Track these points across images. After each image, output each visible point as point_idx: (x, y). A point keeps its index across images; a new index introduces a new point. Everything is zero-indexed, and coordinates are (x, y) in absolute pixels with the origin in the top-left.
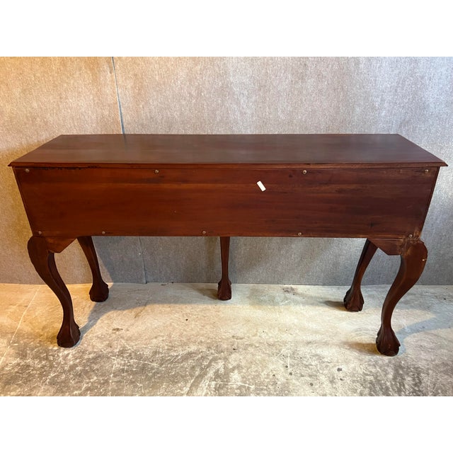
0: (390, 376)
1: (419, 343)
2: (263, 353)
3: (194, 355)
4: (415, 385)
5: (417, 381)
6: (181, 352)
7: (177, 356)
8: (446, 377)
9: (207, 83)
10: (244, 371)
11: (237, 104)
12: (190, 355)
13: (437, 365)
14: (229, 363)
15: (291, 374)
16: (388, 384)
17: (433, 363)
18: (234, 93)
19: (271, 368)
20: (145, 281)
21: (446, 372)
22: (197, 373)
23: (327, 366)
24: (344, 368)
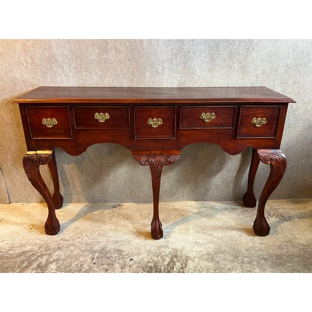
0: (166, 263)
1: (196, 240)
2: (80, 250)
3: (27, 253)
4: (181, 268)
5: (184, 265)
6: (18, 251)
7: (14, 254)
8: (206, 262)
9: (38, 54)
10: (60, 262)
11: (61, 69)
12: (24, 252)
13: (202, 255)
14: (52, 257)
15: (94, 263)
16: (163, 268)
17: (201, 253)
18: (58, 62)
19: (81, 260)
20: (8, 202)
21: (207, 260)
22: (24, 265)
23: (123, 257)
24: (135, 258)
